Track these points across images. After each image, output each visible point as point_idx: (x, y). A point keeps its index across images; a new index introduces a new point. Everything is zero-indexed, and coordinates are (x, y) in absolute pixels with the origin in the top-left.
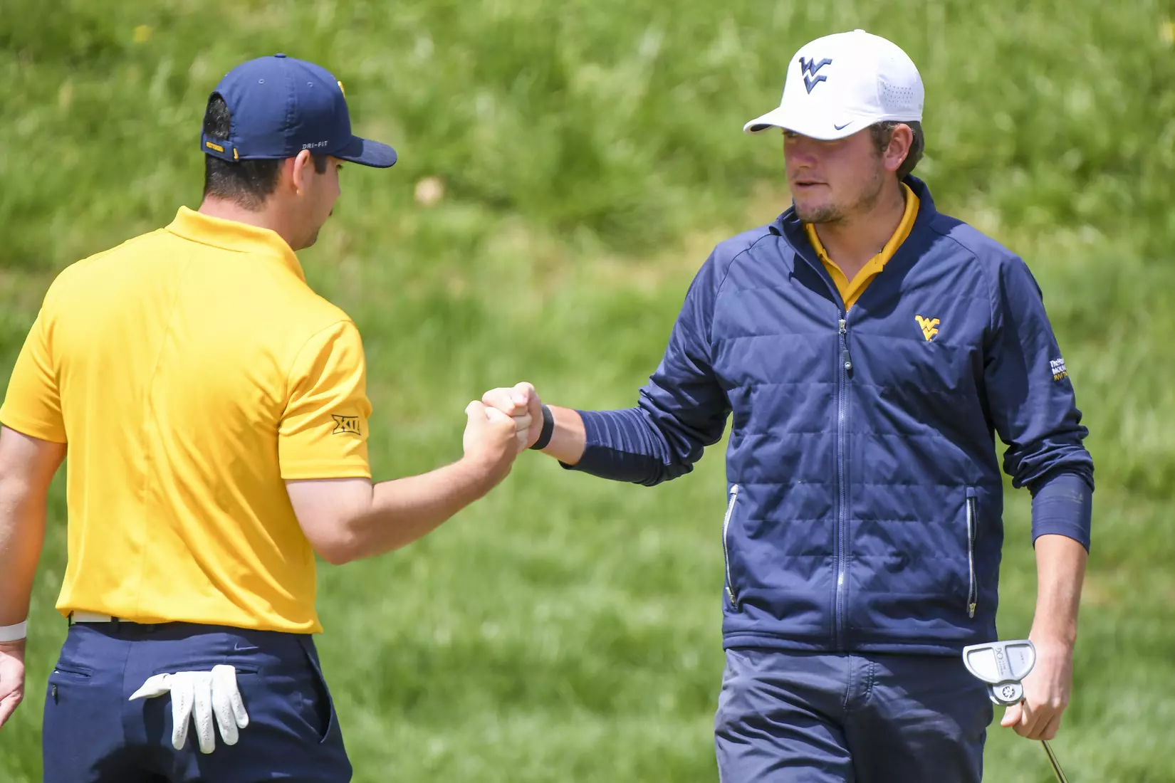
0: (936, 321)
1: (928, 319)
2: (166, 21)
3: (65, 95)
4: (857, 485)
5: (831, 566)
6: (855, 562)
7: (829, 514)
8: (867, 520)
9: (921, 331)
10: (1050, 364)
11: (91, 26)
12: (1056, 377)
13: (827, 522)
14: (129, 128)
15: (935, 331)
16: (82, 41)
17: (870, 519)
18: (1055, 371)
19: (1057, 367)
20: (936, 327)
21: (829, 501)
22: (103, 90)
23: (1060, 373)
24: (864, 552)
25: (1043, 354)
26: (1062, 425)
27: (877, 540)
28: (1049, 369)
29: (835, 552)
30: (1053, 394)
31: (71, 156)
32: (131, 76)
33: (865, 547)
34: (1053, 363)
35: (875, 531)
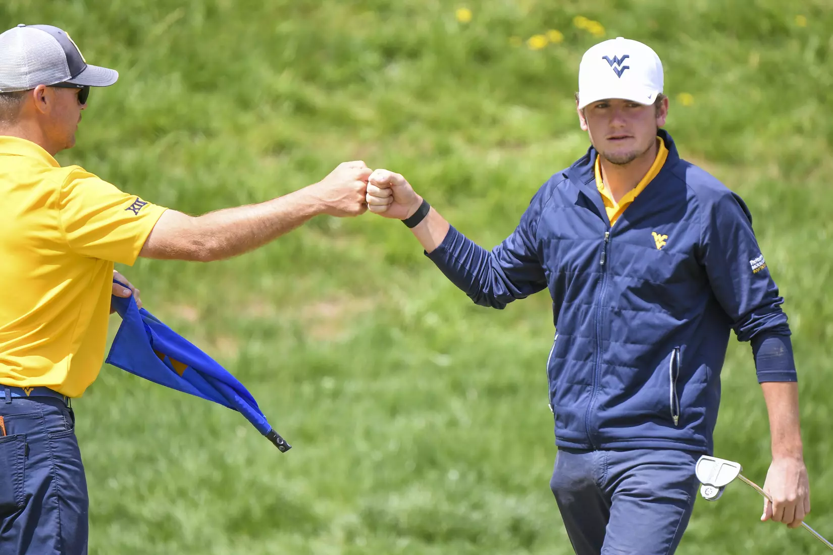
0: (665, 237)
1: (660, 235)
2: (816, 13)
3: (755, 58)
4: (606, 341)
5: (589, 392)
6: (601, 392)
7: (591, 358)
8: (610, 365)
9: (655, 242)
10: (750, 264)
11: (770, 16)
12: (754, 271)
13: (589, 364)
14: (791, 78)
15: (664, 243)
16: (765, 25)
17: (611, 364)
18: (753, 268)
19: (756, 264)
20: (665, 240)
21: (591, 350)
22: (776, 55)
23: (757, 268)
24: (607, 385)
25: (743, 258)
26: (761, 302)
27: (615, 379)
28: (749, 266)
29: (593, 383)
30: (752, 283)
31: (757, 95)
32: (793, 47)
33: (607, 383)
34: (752, 262)
35: (613, 373)
